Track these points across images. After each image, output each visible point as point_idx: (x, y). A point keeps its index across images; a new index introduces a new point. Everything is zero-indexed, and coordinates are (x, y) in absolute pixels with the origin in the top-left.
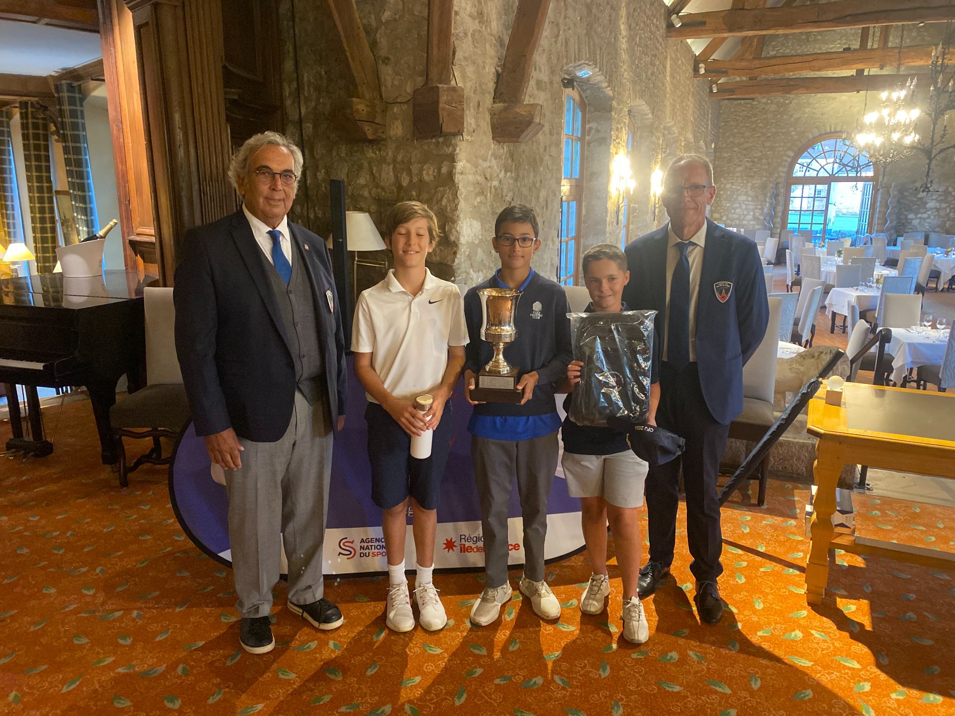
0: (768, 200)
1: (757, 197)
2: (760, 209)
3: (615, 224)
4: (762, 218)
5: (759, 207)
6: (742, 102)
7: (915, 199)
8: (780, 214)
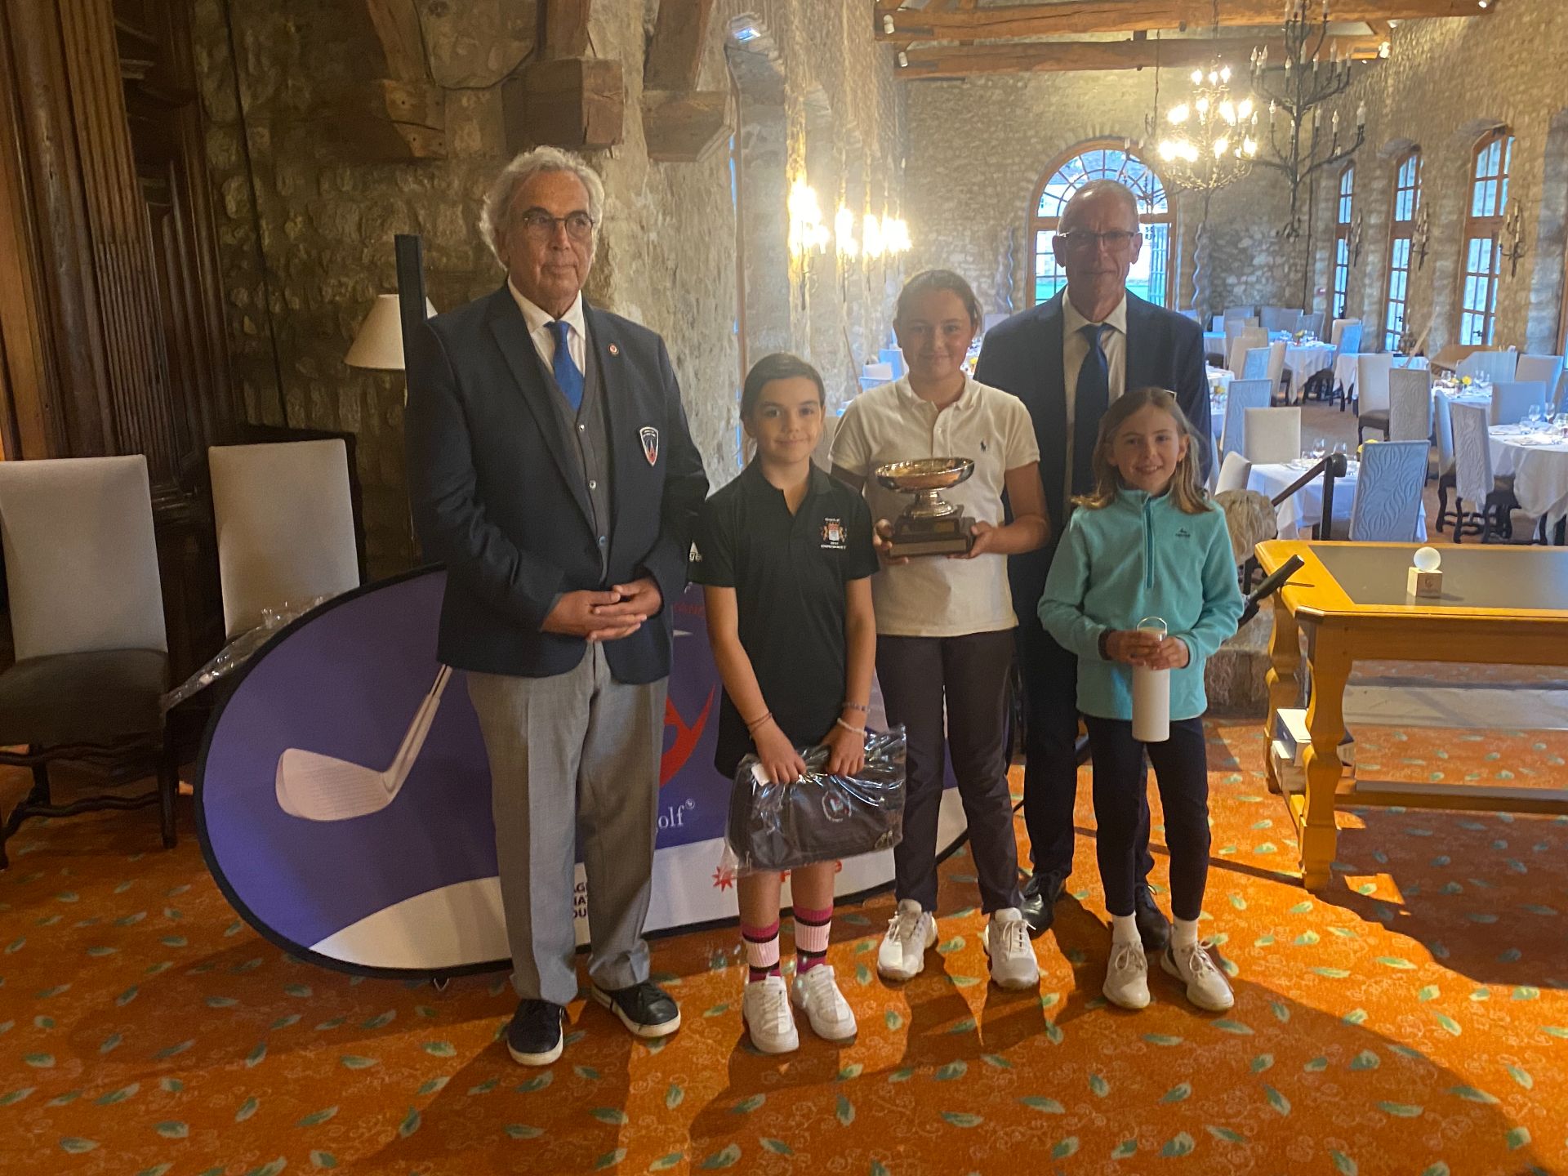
0: (1000, 258)
1: (982, 255)
2: (988, 277)
3: (800, 309)
4: (993, 292)
5: (987, 273)
6: (945, 84)
7: (1235, 252)
8: (1022, 284)
